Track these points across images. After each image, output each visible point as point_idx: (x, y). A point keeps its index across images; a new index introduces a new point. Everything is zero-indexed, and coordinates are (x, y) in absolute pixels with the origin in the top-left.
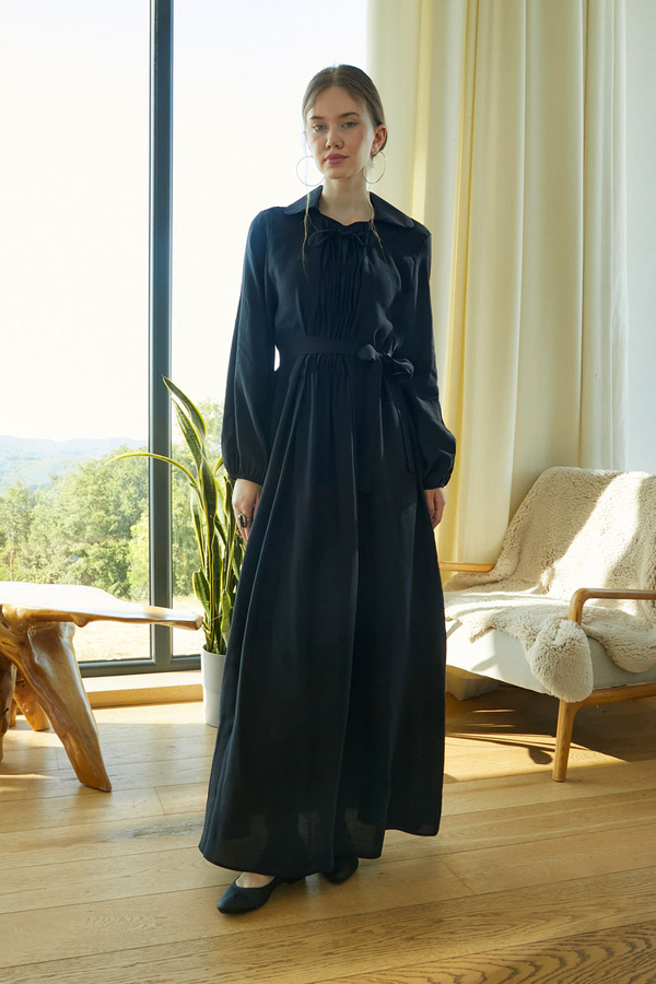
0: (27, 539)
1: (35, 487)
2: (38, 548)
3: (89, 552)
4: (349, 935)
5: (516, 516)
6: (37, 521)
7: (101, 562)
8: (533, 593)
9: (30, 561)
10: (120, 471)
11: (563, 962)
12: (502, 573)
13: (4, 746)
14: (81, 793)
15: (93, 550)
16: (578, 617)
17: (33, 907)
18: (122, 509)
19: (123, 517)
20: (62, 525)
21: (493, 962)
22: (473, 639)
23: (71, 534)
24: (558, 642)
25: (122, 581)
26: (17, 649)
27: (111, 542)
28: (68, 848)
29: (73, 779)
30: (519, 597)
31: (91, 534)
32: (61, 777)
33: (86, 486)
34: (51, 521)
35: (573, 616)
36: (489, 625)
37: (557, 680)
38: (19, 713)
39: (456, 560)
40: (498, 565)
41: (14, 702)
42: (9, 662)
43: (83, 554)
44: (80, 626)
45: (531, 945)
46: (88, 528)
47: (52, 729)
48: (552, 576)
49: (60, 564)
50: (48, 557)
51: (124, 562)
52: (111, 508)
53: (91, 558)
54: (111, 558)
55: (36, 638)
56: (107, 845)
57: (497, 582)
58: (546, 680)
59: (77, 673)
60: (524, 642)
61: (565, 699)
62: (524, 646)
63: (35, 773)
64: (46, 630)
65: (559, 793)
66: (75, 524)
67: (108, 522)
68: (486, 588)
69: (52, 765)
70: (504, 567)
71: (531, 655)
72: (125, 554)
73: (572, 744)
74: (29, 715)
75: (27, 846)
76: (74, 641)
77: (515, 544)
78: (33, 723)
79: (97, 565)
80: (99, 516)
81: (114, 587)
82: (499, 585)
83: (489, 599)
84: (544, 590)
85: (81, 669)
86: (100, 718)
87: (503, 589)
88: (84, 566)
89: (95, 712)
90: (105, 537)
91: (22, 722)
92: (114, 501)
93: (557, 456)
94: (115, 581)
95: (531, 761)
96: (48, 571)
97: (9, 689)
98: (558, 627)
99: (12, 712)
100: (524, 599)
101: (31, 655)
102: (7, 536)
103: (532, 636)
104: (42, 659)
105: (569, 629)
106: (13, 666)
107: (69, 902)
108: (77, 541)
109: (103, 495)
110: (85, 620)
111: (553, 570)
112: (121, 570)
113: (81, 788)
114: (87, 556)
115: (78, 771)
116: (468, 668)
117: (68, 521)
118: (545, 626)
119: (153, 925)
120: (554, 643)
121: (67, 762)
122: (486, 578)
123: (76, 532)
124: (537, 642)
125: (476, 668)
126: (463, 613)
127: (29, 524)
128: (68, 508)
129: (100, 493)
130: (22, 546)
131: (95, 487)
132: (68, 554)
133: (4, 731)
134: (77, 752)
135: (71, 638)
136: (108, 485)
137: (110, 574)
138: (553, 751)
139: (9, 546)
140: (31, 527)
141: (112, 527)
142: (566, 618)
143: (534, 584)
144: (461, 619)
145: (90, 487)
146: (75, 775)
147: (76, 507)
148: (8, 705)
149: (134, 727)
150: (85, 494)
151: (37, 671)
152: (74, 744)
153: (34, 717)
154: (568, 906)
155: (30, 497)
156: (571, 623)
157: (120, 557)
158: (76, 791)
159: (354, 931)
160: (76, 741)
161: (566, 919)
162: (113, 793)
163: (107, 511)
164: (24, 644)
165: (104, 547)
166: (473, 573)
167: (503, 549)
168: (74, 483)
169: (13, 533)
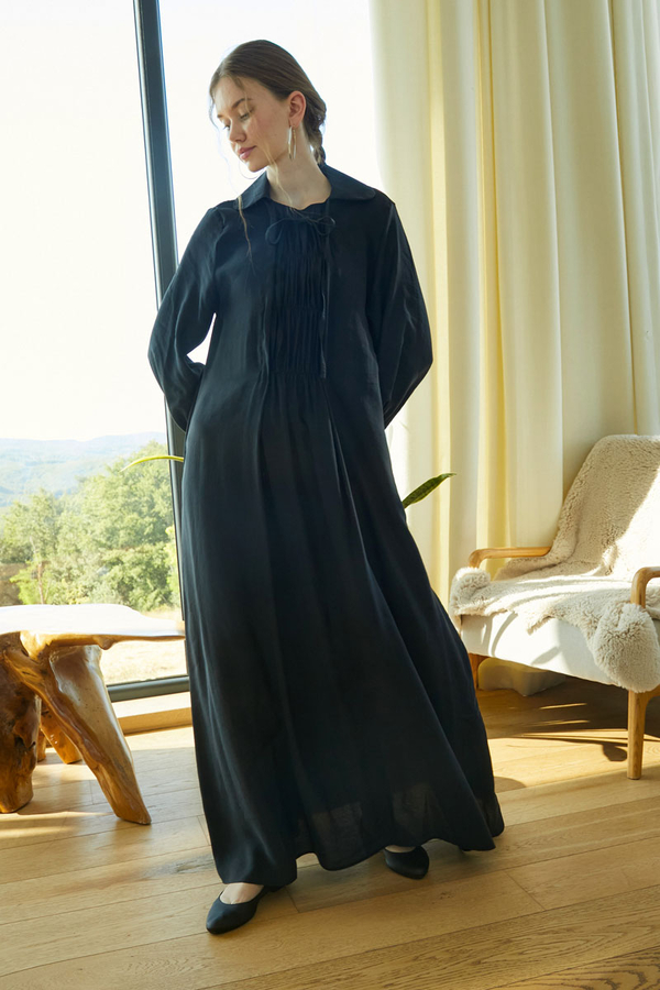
0: (55, 549)
1: (60, 493)
2: (69, 558)
3: (124, 559)
4: (410, 964)
5: (571, 492)
6: (65, 529)
7: (138, 570)
8: (595, 575)
9: (60, 574)
10: (150, 469)
11: (642, 978)
12: (559, 556)
13: (34, 783)
14: (118, 828)
15: (129, 556)
16: (642, 598)
17: (72, 956)
18: (157, 509)
19: (159, 518)
20: (93, 532)
21: (566, 982)
22: (531, 631)
23: (103, 541)
24: (622, 628)
25: (163, 588)
26: (39, 678)
27: (147, 547)
28: (107, 889)
29: (110, 813)
30: (578, 581)
31: (126, 539)
32: (98, 812)
33: (115, 488)
34: (81, 528)
35: (636, 598)
36: (547, 614)
37: (623, 669)
38: (48, 746)
39: (508, 545)
40: (554, 547)
41: (41, 734)
42: (33, 693)
43: (118, 561)
44: (105, 649)
45: (608, 961)
46: (122, 533)
47: (84, 762)
48: (615, 555)
49: (93, 574)
50: (80, 568)
51: (163, 566)
52: (145, 510)
53: (127, 565)
54: (148, 564)
55: (59, 664)
56: (149, 883)
57: (554, 565)
58: (611, 670)
59: (106, 698)
60: (584, 631)
61: (633, 690)
62: (585, 635)
63: (69, 810)
64: (69, 656)
65: (635, 792)
66: (107, 530)
67: (141, 525)
68: (543, 573)
69: (86, 799)
70: (561, 549)
71: (593, 644)
72: (163, 558)
73: (646, 737)
74: (59, 747)
75: (62, 890)
76: (101, 665)
77: (573, 523)
78: (64, 756)
79: (135, 572)
80: (132, 519)
81: (154, 594)
82: (557, 569)
83: (546, 585)
84: (608, 571)
85: (110, 692)
86: (134, 745)
87: (561, 573)
88: (120, 574)
89: (127, 738)
90: (139, 542)
91: (52, 755)
92: (147, 502)
93: (611, 425)
94: (155, 589)
95: (605, 758)
96: (81, 582)
97: (34, 722)
98: (620, 612)
99: (40, 745)
100: (586, 583)
101: (54, 684)
102: (33, 548)
103: (593, 623)
104: (67, 687)
105: (632, 613)
106: (36, 697)
107: (109, 948)
108: (110, 548)
109: (136, 495)
110: (109, 642)
111: (616, 548)
112: (160, 576)
113: (118, 823)
114: (122, 563)
115: (114, 805)
116: (528, 662)
117: (99, 527)
118: (606, 612)
119: (199, 967)
120: (617, 629)
121: (100, 795)
122: (542, 562)
123: (108, 539)
124: (599, 631)
125: (537, 661)
126: (518, 604)
127: (57, 533)
128: (98, 513)
129: (131, 494)
130: (50, 558)
131: (126, 488)
132: (101, 563)
133: (32, 767)
134: (111, 785)
135: (97, 661)
136: (138, 485)
137: (148, 581)
138: (626, 745)
139: (37, 559)
140: (59, 537)
141: (147, 531)
142: (629, 602)
143: (595, 565)
144: (516, 609)
145: (120, 488)
146: (111, 809)
147: (106, 512)
148: (35, 738)
149: (173, 751)
150: (116, 496)
151: (62, 701)
152: (107, 776)
153: (64, 749)
154: (646, 915)
155: (56, 503)
156: (634, 606)
157: (157, 562)
158: (113, 826)
159: (416, 959)
160: (109, 772)
161: (645, 930)
162: (153, 826)
163: (140, 513)
164: (45, 672)
165: (139, 552)
166: (528, 558)
167: (558, 529)
168: (102, 487)
169: (40, 545)
